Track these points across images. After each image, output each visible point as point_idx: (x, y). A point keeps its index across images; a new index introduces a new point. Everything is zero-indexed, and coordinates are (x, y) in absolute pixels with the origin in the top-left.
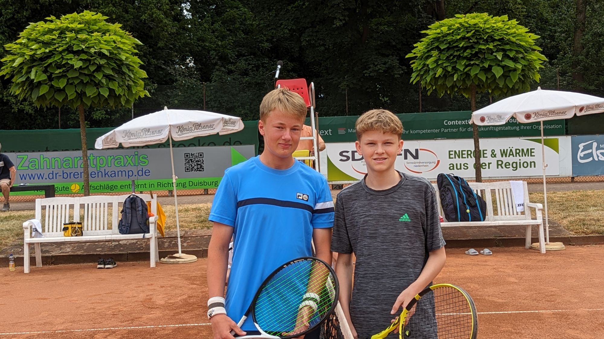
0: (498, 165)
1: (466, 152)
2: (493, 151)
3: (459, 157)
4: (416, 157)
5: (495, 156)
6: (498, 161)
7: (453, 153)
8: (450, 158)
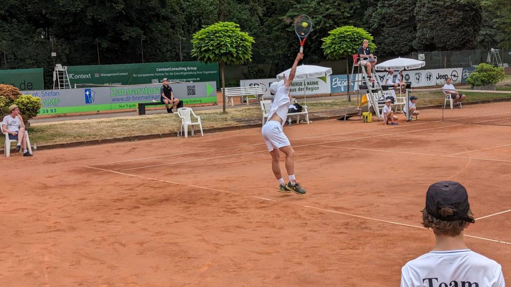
0: (306, 89)
5: (305, 85)
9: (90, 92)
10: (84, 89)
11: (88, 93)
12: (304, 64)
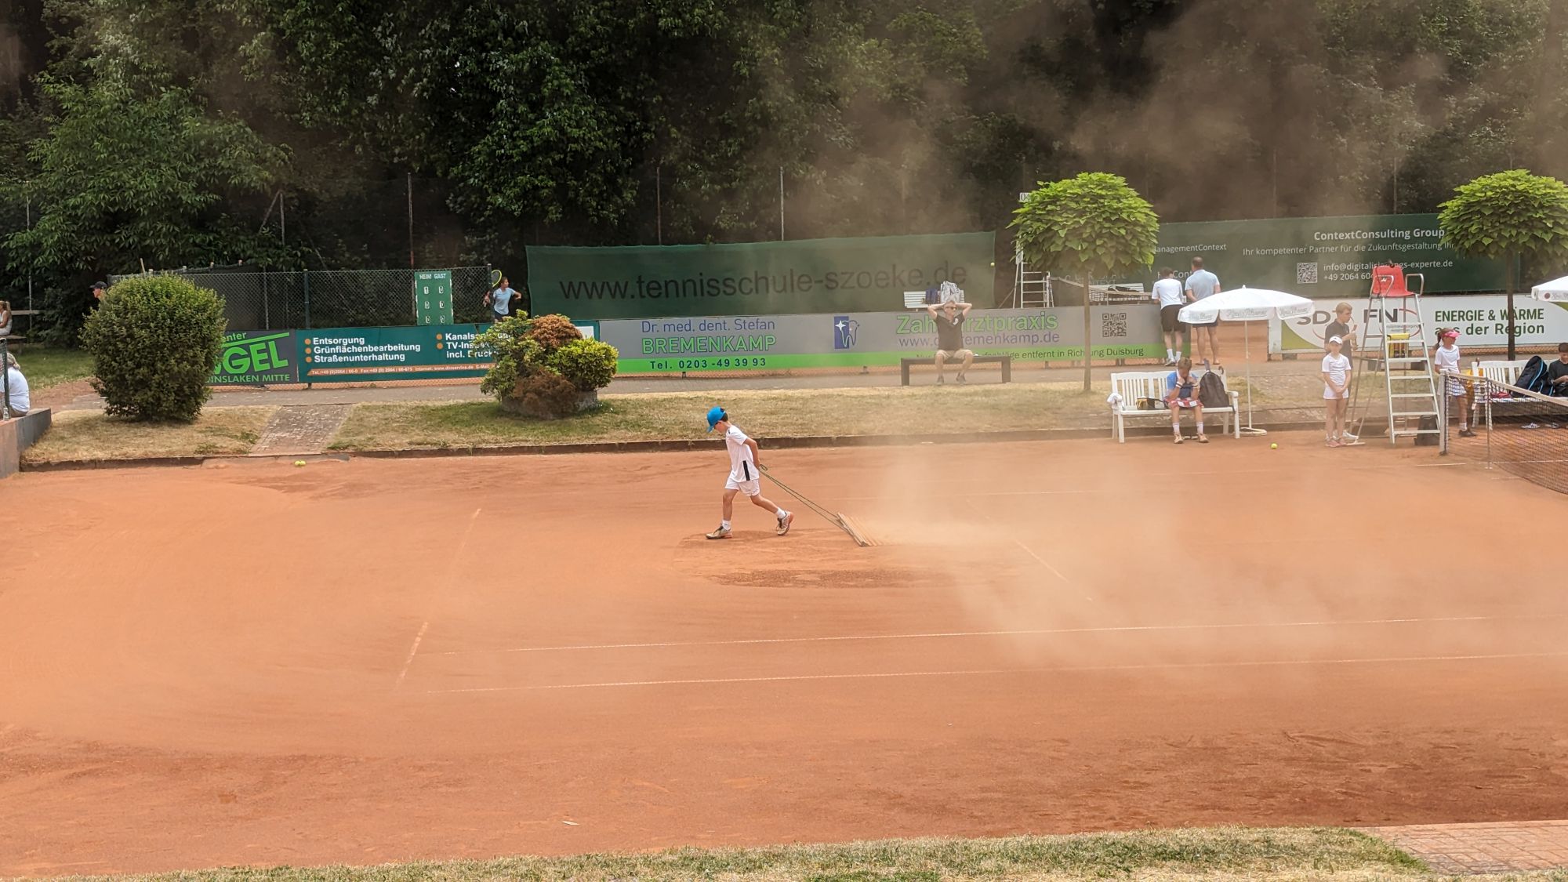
0: (1497, 329)
1: (1457, 314)
2: (1491, 313)
3: (1448, 320)
4: (1394, 319)
5: (1494, 318)
6: (1497, 325)
7: (1441, 314)
8: (1437, 320)
9: (847, 324)
10: (834, 315)
11: (841, 325)
12: (1247, 287)
